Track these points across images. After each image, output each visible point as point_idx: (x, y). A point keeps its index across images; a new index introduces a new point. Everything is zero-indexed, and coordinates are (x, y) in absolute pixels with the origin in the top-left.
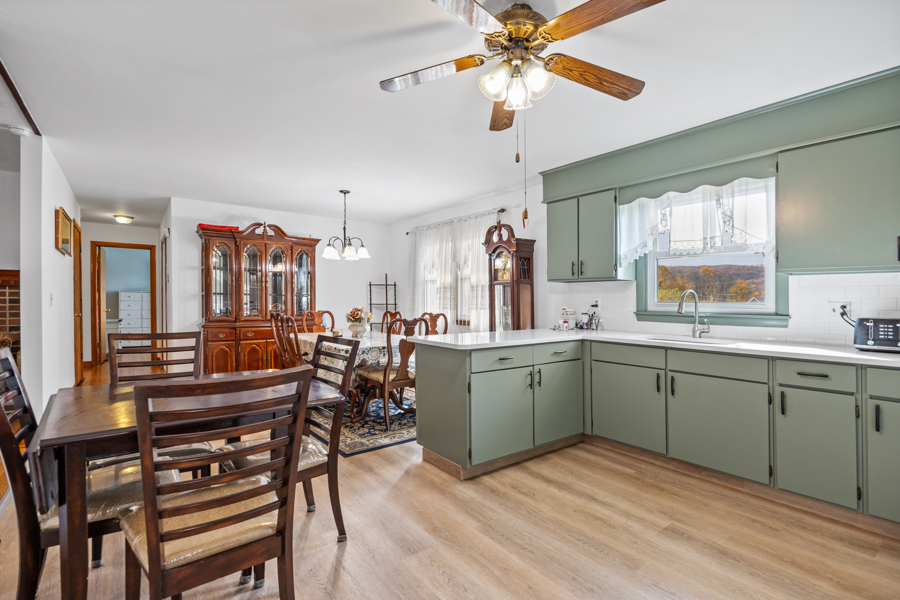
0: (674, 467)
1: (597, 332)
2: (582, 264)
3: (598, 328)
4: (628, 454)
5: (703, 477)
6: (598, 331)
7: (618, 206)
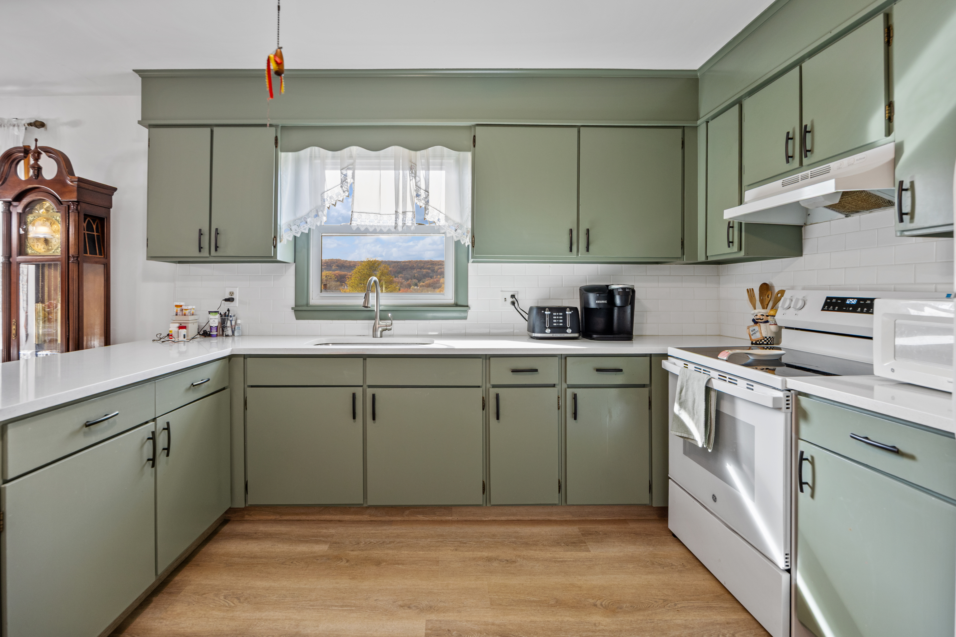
0: (370, 516)
1: (233, 340)
2: (217, 233)
3: (236, 334)
4: (304, 517)
5: (406, 518)
6: (236, 338)
7: (279, 153)
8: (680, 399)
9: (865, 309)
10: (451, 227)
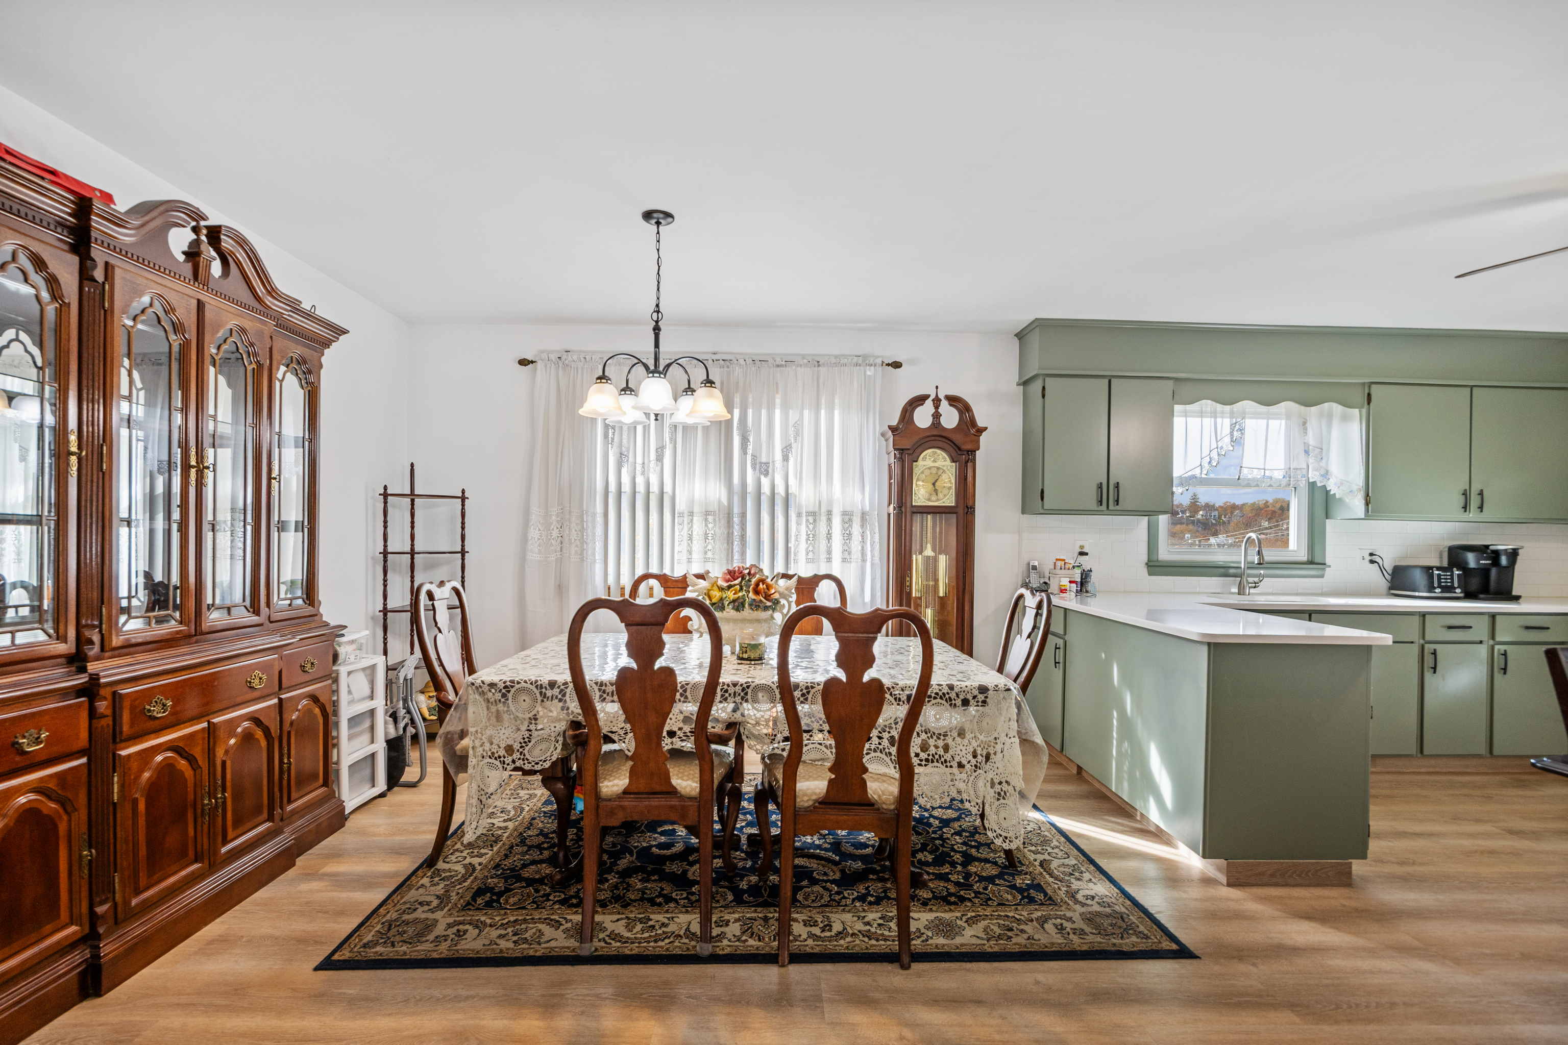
2: (1116, 487)
10: (1335, 484)
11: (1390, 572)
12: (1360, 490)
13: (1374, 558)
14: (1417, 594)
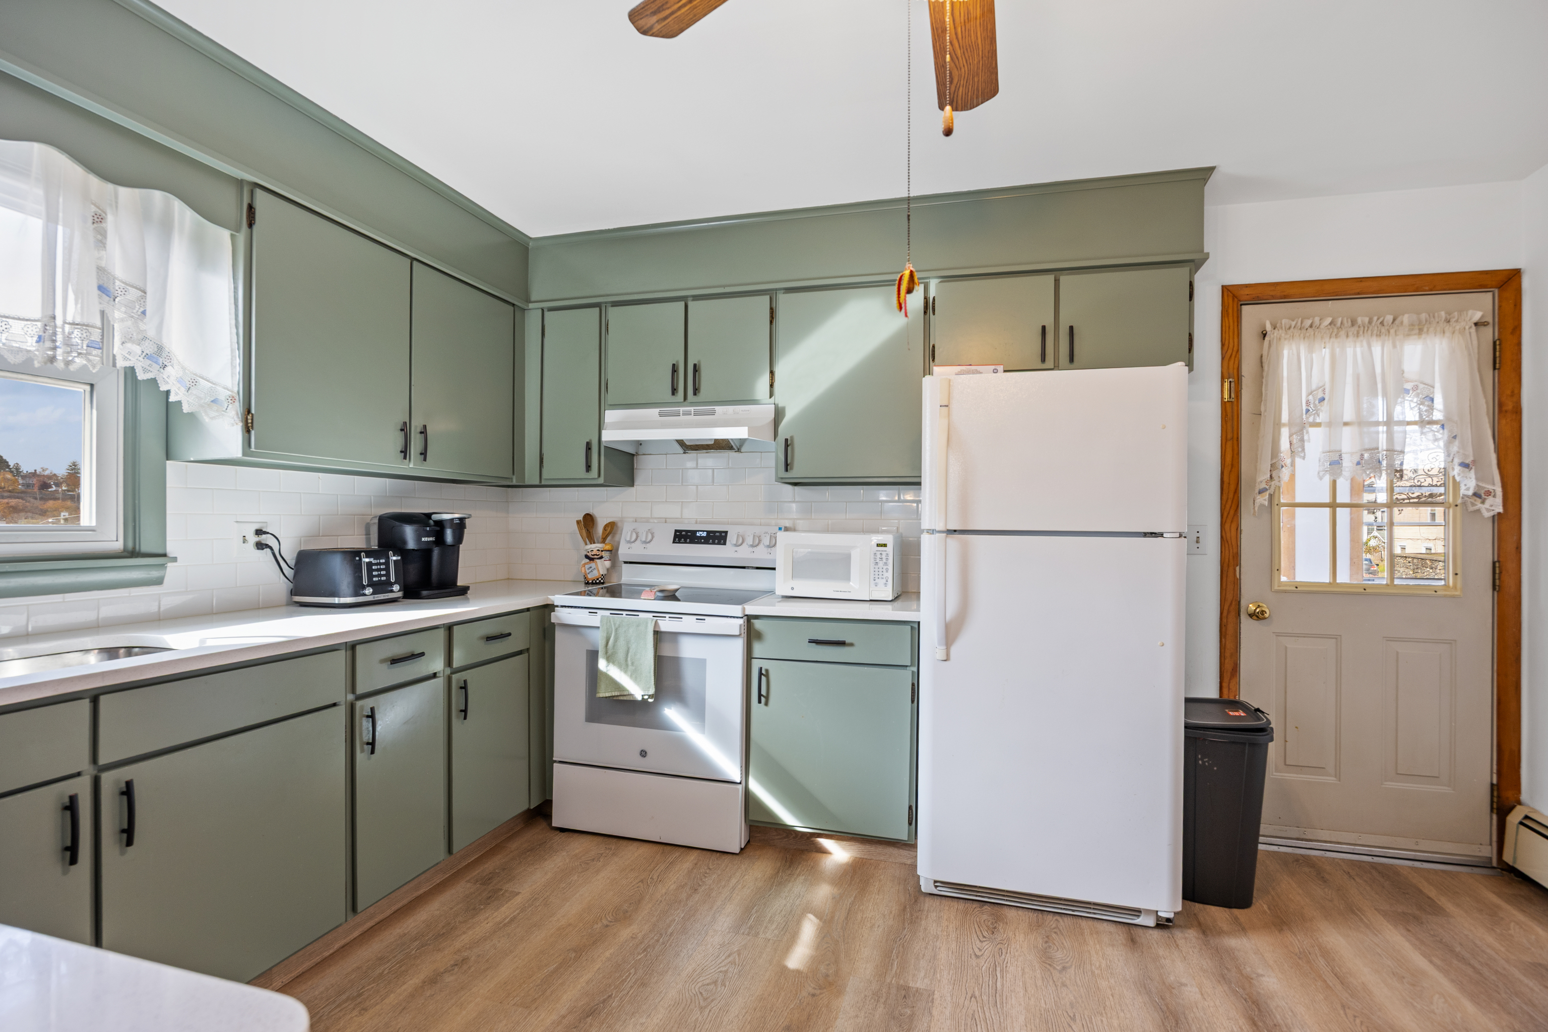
8: (606, 653)
9: (716, 541)
10: (180, 380)
11: (292, 563)
12: (233, 399)
13: (264, 538)
14: (336, 600)
